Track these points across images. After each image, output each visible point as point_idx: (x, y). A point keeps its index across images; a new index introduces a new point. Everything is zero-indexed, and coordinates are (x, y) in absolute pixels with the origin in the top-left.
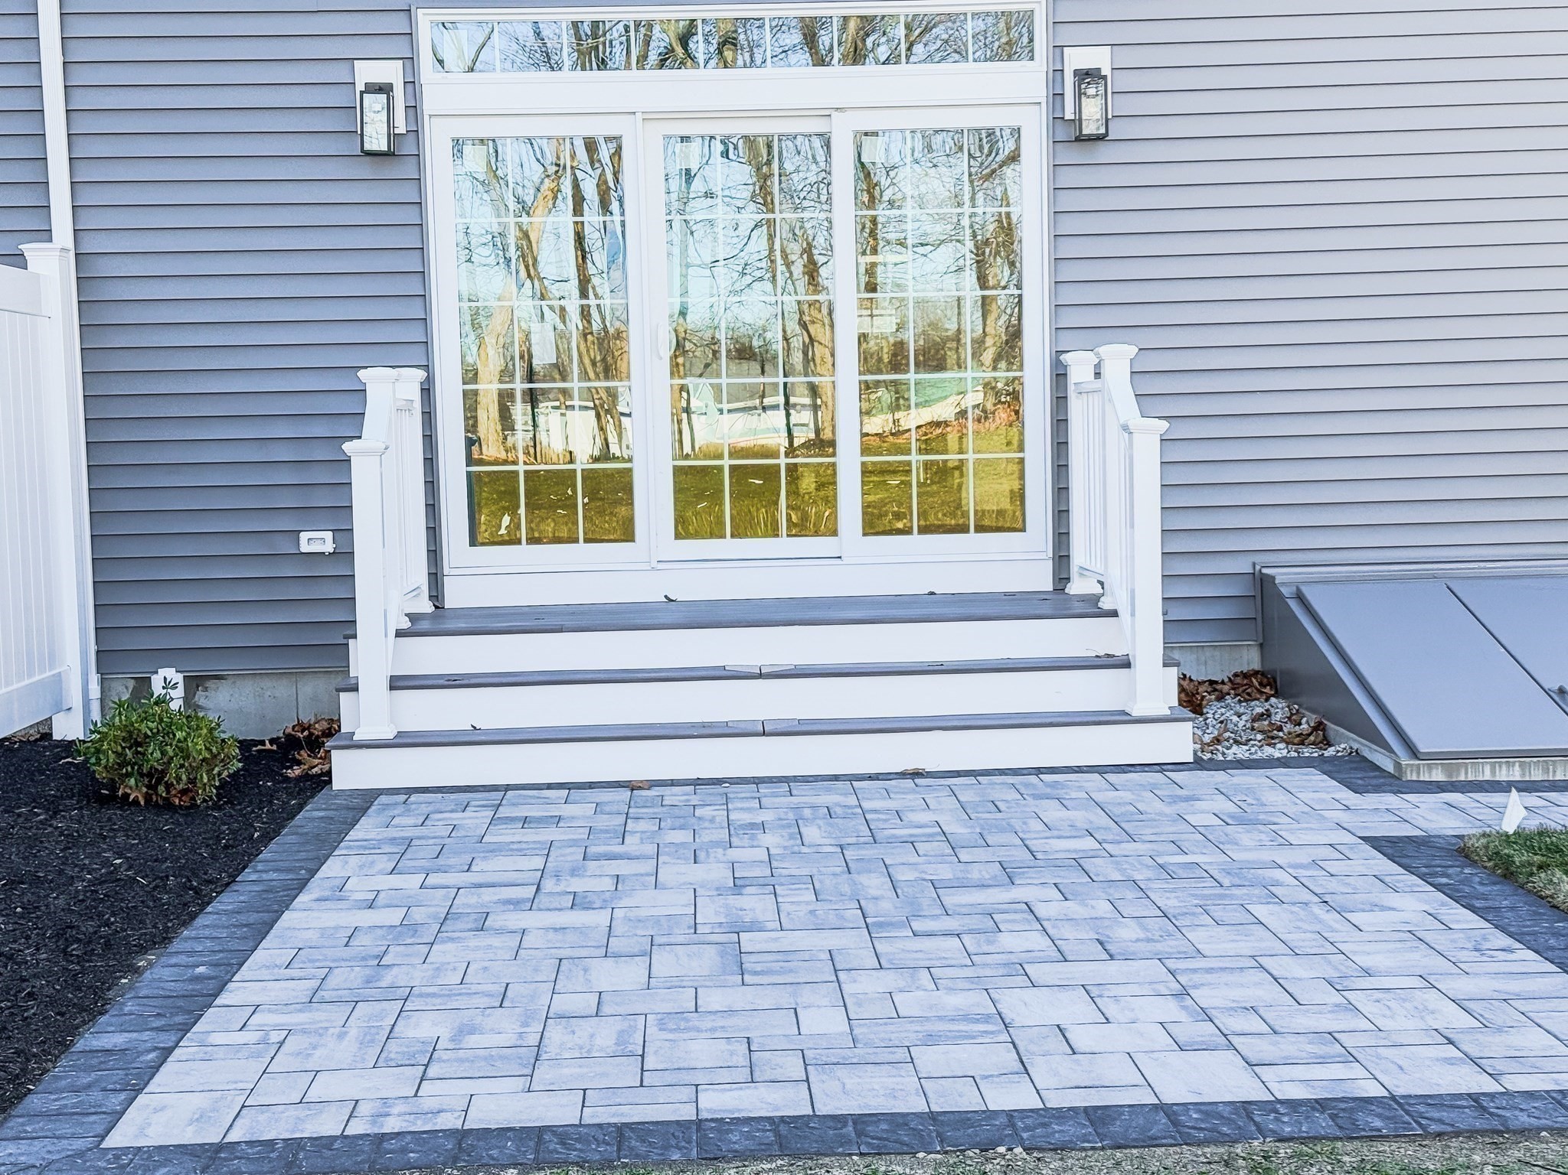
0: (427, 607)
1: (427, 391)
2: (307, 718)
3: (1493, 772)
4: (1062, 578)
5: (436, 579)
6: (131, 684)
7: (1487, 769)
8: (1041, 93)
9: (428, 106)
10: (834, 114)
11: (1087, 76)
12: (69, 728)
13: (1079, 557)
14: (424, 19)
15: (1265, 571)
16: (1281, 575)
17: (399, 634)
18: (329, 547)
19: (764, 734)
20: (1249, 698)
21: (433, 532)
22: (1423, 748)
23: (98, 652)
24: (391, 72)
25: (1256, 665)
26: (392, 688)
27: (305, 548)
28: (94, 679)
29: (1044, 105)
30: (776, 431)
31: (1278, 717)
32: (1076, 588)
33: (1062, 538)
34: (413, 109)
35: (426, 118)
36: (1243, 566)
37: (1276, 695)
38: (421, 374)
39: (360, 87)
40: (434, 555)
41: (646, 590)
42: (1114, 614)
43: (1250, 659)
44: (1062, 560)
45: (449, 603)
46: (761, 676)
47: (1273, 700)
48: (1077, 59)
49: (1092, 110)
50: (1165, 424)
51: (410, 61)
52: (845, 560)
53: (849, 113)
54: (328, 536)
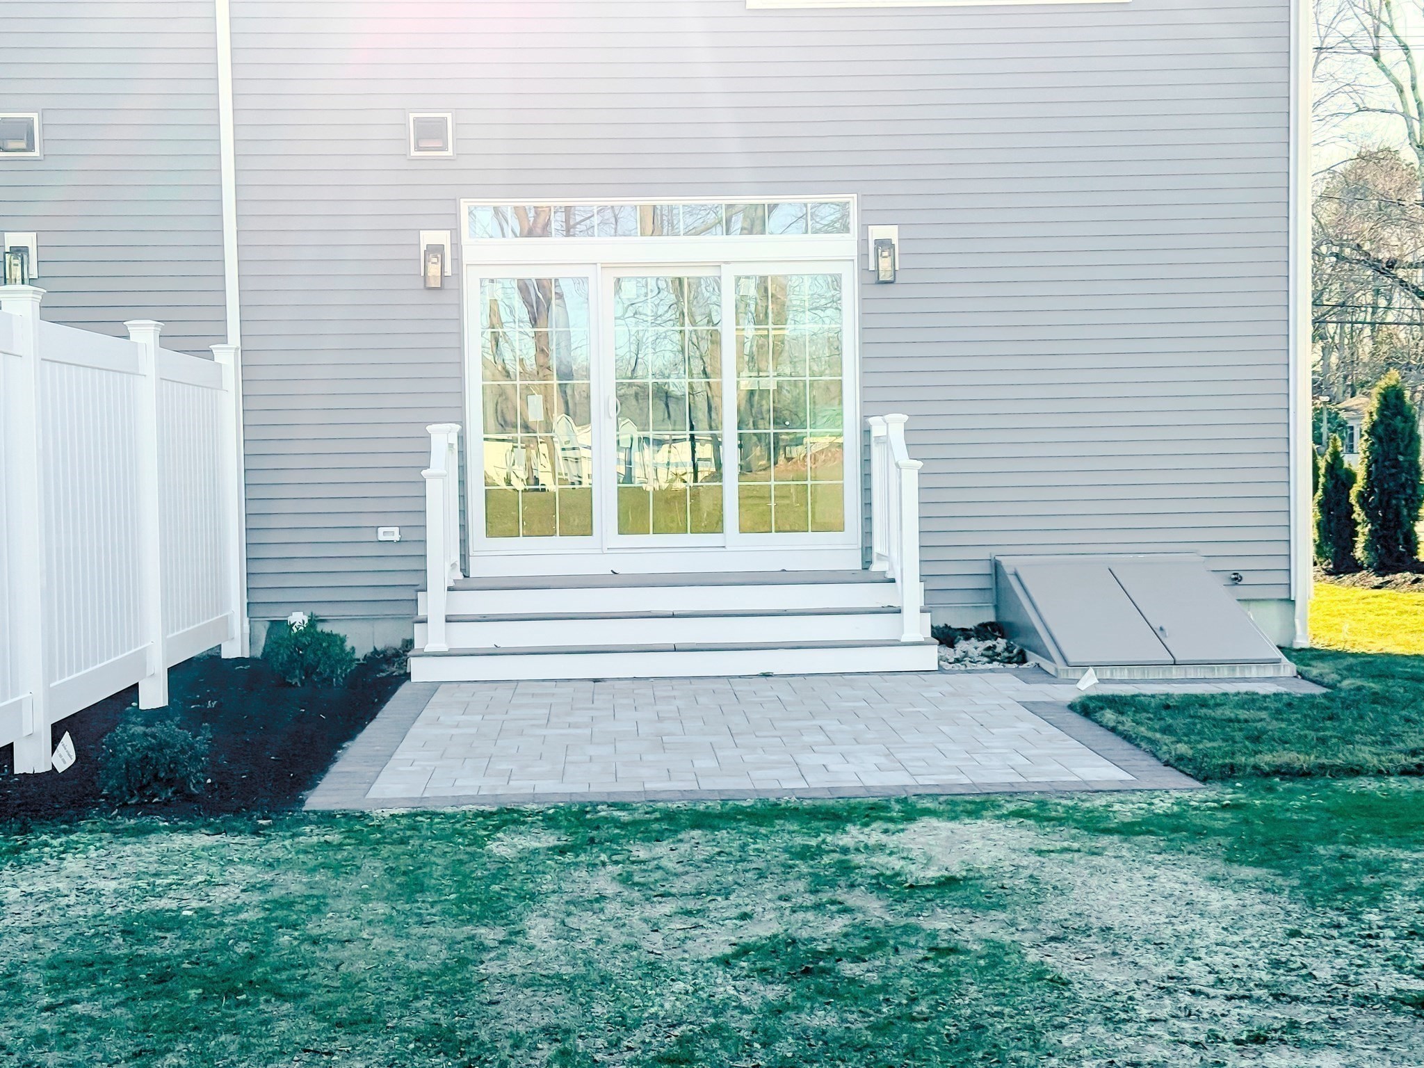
0: (460, 576)
1: (462, 438)
2: (380, 647)
3: (1112, 674)
4: (867, 563)
5: (464, 557)
6: (268, 624)
7: (1109, 673)
8: (854, 253)
9: (466, 259)
10: (723, 265)
11: (883, 244)
12: (232, 650)
13: (877, 548)
14: (464, 205)
15: (997, 558)
16: (1005, 561)
17: (450, 589)
18: (396, 537)
19: (675, 650)
20: (985, 639)
21: (463, 527)
22: (1071, 660)
23: (248, 604)
24: (442, 237)
25: (992, 619)
26: (447, 621)
27: (381, 538)
28: (246, 620)
29: (856, 261)
30: (684, 465)
31: (999, 650)
32: (876, 567)
33: (867, 534)
34: (457, 261)
35: (464, 266)
36: (985, 554)
37: (1002, 637)
38: (458, 427)
39: (423, 248)
40: (464, 542)
41: (601, 567)
42: (893, 581)
43: (989, 616)
44: (867, 550)
45: (473, 574)
46: (673, 616)
47: (999, 639)
48: (877, 232)
49: (885, 264)
50: (920, 464)
51: (456, 232)
52: (728, 549)
53: (732, 265)
54: (396, 530)
